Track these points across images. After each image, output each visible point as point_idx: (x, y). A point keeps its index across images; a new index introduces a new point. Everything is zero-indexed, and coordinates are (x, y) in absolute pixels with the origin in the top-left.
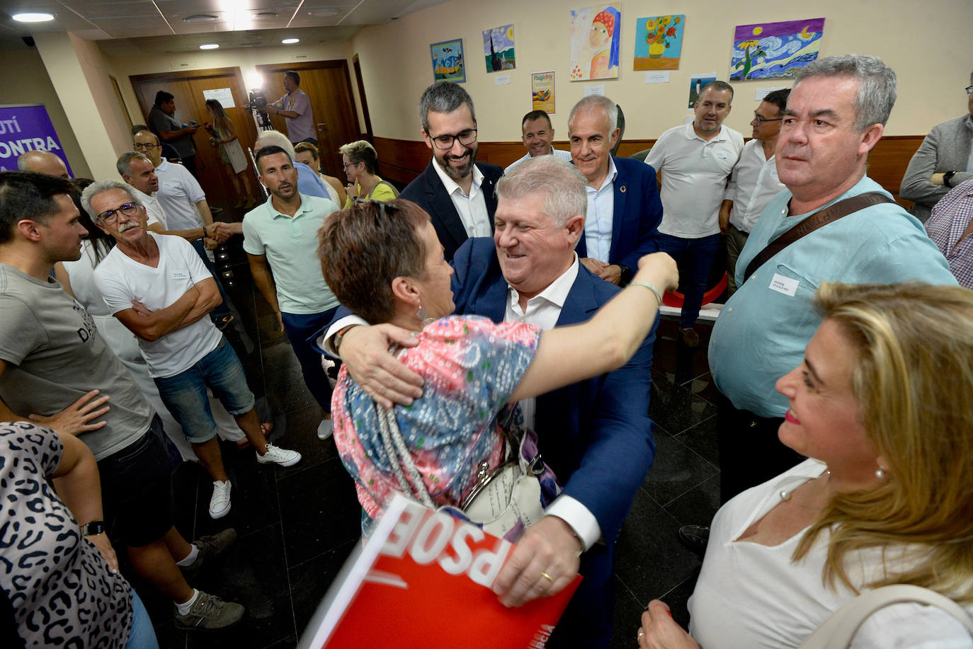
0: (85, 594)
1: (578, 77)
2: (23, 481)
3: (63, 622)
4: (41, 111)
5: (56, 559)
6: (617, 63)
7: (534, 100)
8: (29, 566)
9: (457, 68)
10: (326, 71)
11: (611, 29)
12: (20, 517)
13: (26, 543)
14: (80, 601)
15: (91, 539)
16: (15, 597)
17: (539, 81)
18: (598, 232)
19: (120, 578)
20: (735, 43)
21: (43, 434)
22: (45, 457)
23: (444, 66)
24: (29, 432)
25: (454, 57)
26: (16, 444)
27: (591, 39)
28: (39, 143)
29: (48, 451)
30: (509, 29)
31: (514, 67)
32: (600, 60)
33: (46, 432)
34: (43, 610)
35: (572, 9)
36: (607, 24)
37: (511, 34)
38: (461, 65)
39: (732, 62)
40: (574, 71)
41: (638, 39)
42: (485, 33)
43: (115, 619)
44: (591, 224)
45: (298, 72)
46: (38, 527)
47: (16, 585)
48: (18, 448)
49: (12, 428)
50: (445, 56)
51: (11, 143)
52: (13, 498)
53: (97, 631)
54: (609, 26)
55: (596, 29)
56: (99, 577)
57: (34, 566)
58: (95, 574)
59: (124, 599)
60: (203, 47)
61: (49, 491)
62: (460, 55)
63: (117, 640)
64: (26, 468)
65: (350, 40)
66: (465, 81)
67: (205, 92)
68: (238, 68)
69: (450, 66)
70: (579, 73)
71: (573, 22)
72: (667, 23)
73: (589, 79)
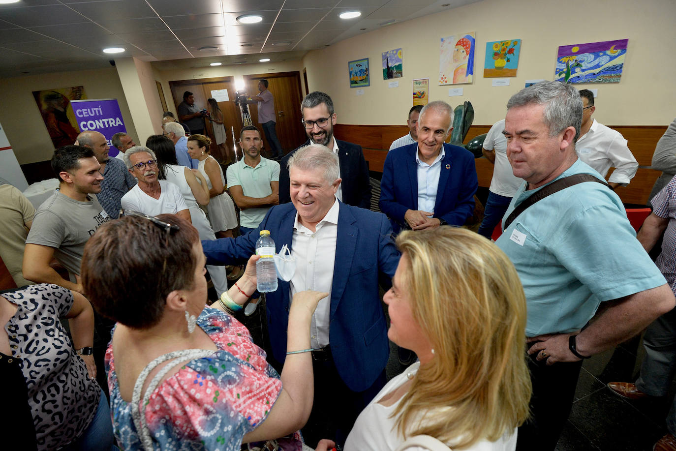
0: (69, 388)
1: (444, 82)
2: (46, 318)
3: (54, 402)
4: (115, 103)
5: (55, 365)
6: (472, 73)
7: (414, 98)
8: (40, 366)
9: (365, 77)
10: (286, 79)
11: (468, 50)
12: (40, 338)
13: (40, 353)
14: (65, 392)
15: (82, 357)
16: (30, 382)
17: (418, 85)
18: (426, 195)
19: (94, 383)
20: (558, 58)
21: (63, 292)
22: (61, 306)
23: (356, 75)
24: (55, 290)
25: (363, 70)
26: (46, 296)
27: (454, 57)
28: (112, 121)
29: (64, 303)
30: (399, 51)
31: (402, 76)
32: (460, 71)
33: (65, 292)
34: (43, 392)
35: (442, 37)
36: (465, 47)
37: (400, 54)
38: (367, 75)
39: (556, 71)
40: (442, 79)
41: (487, 56)
42: (384, 54)
43: (85, 406)
44: (423, 189)
45: (269, 80)
46: (48, 345)
47: (31, 375)
48: (47, 299)
49: (47, 287)
50: (358, 69)
51: (96, 121)
52: (38, 327)
53: (72, 411)
54: (467, 48)
55: (457, 50)
56: (80, 379)
57: (42, 366)
58: (77, 377)
59: (93, 396)
60: (212, 65)
61: (60, 325)
62: (367, 69)
63: (84, 419)
64: (49, 311)
65: (301, 59)
66: (369, 85)
67: (212, 92)
68: (233, 77)
69: (360, 76)
70: (445, 80)
71: (442, 46)
72: (508, 45)
73: (452, 83)
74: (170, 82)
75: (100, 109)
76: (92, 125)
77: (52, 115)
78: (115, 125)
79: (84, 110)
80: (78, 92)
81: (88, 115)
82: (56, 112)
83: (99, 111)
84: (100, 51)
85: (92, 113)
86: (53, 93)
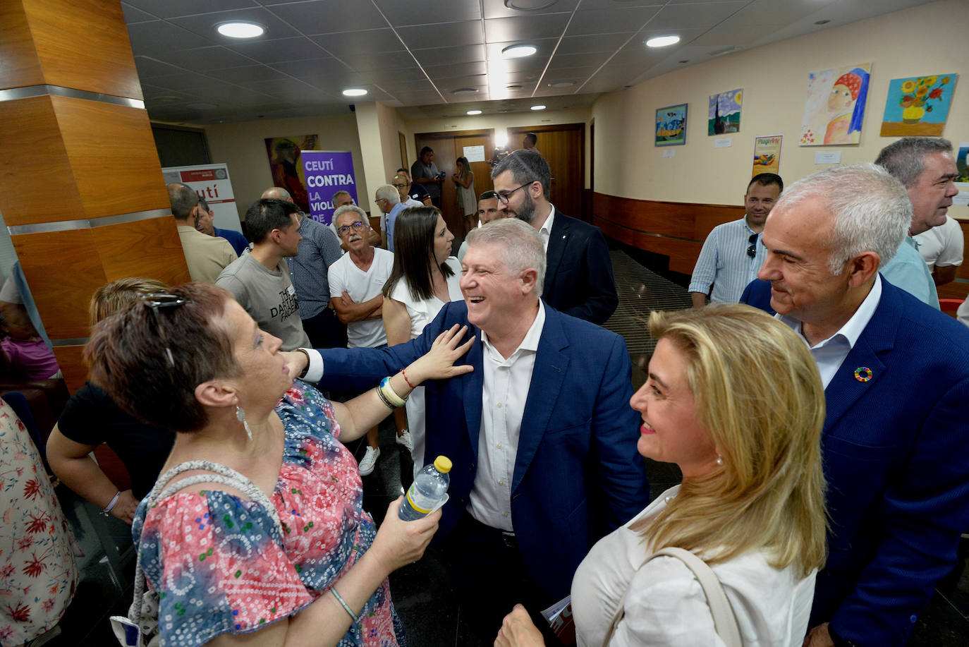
1: (809, 142)
4: (348, 156)
6: (859, 128)
7: (754, 164)
9: (678, 131)
10: (565, 134)
11: (856, 91)
17: (764, 145)
23: (666, 129)
25: (677, 121)
27: (830, 102)
30: (737, 94)
31: (738, 130)
32: (838, 125)
35: (812, 72)
36: (851, 87)
37: (739, 98)
38: (683, 129)
40: (806, 136)
41: (889, 101)
42: (712, 97)
45: (537, 134)
50: (669, 120)
54: (854, 89)
55: (837, 92)
60: (469, 113)
62: (683, 119)
65: (589, 107)
66: (684, 144)
67: (465, 148)
68: (493, 129)
69: (672, 129)
70: (811, 138)
71: (810, 86)
72: (930, 84)
73: (822, 143)
74: (416, 135)
75: (331, 163)
76: (320, 181)
77: (281, 167)
78: (344, 183)
79: (313, 163)
80: (311, 142)
81: (317, 169)
82: (286, 164)
83: (329, 164)
84: (340, 91)
85: (322, 167)
86: (286, 142)
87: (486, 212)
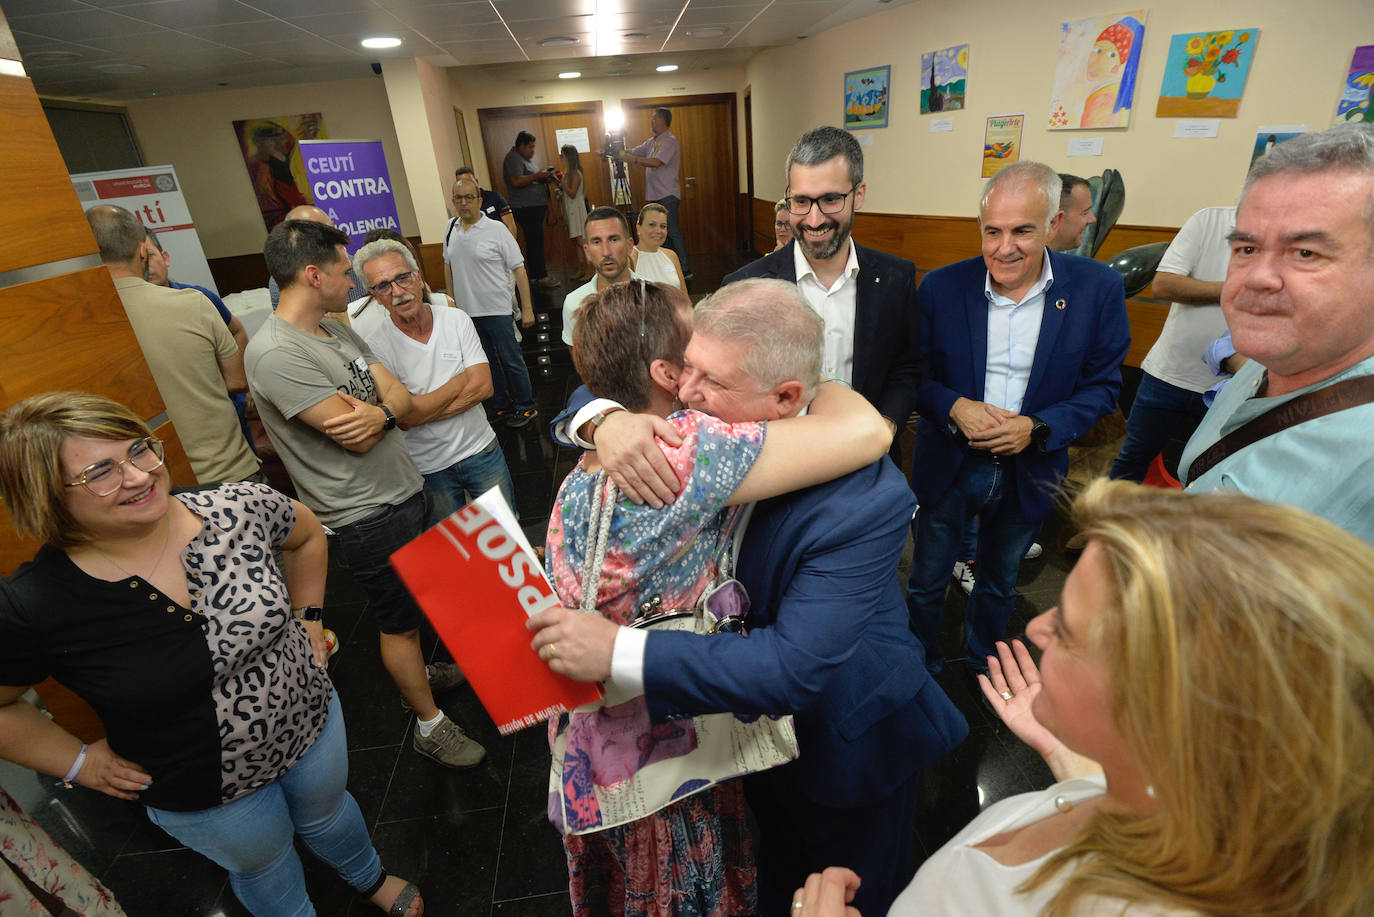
0: (278, 678)
1: (1060, 124)
2: (249, 546)
3: (254, 699)
4: (376, 149)
5: (261, 635)
6: (1128, 104)
7: (985, 157)
8: (236, 633)
9: (878, 106)
11: (1126, 51)
12: (238, 583)
13: (239, 610)
14: (273, 684)
15: (305, 623)
16: (218, 660)
17: (998, 129)
18: (1006, 366)
19: (323, 674)
20: (1350, 75)
21: (279, 502)
22: (276, 526)
23: (860, 103)
24: (266, 497)
25: (876, 92)
26: (251, 506)
27: (1090, 67)
28: (369, 184)
29: (280, 521)
30: (963, 51)
31: (962, 107)
32: (1100, 100)
33: (283, 501)
34: (237, 679)
35: (1065, 22)
36: (1119, 44)
37: (964, 58)
38: (884, 103)
39: (1340, 108)
40: (1056, 115)
41: (1170, 67)
42: (926, 57)
43: (306, 715)
44: (1000, 353)
45: (672, 110)
46: (252, 597)
47: (220, 648)
48: (252, 512)
49: (252, 489)
50: (864, 89)
51: (342, 182)
52: (236, 561)
53: (283, 721)
54: (1123, 47)
55: (1100, 51)
56: (298, 664)
57: (240, 635)
58: (294, 661)
59: (319, 697)
60: (563, 76)
61: (272, 562)
62: (885, 89)
63: (302, 737)
64: (255, 534)
65: (743, 66)
66: (886, 126)
67: (558, 132)
68: (601, 102)
69: (868, 104)
70: (1063, 118)
71: (1063, 42)
72: (1224, 42)
73: (1079, 127)
74: (479, 111)
75: (350, 158)
76: (334, 190)
77: (265, 169)
78: (375, 192)
79: (321, 160)
80: (312, 124)
81: (328, 171)
82: (273, 163)
83: (348, 162)
84: (356, 42)
85: (335, 167)
86: (268, 125)
87: (604, 240)
